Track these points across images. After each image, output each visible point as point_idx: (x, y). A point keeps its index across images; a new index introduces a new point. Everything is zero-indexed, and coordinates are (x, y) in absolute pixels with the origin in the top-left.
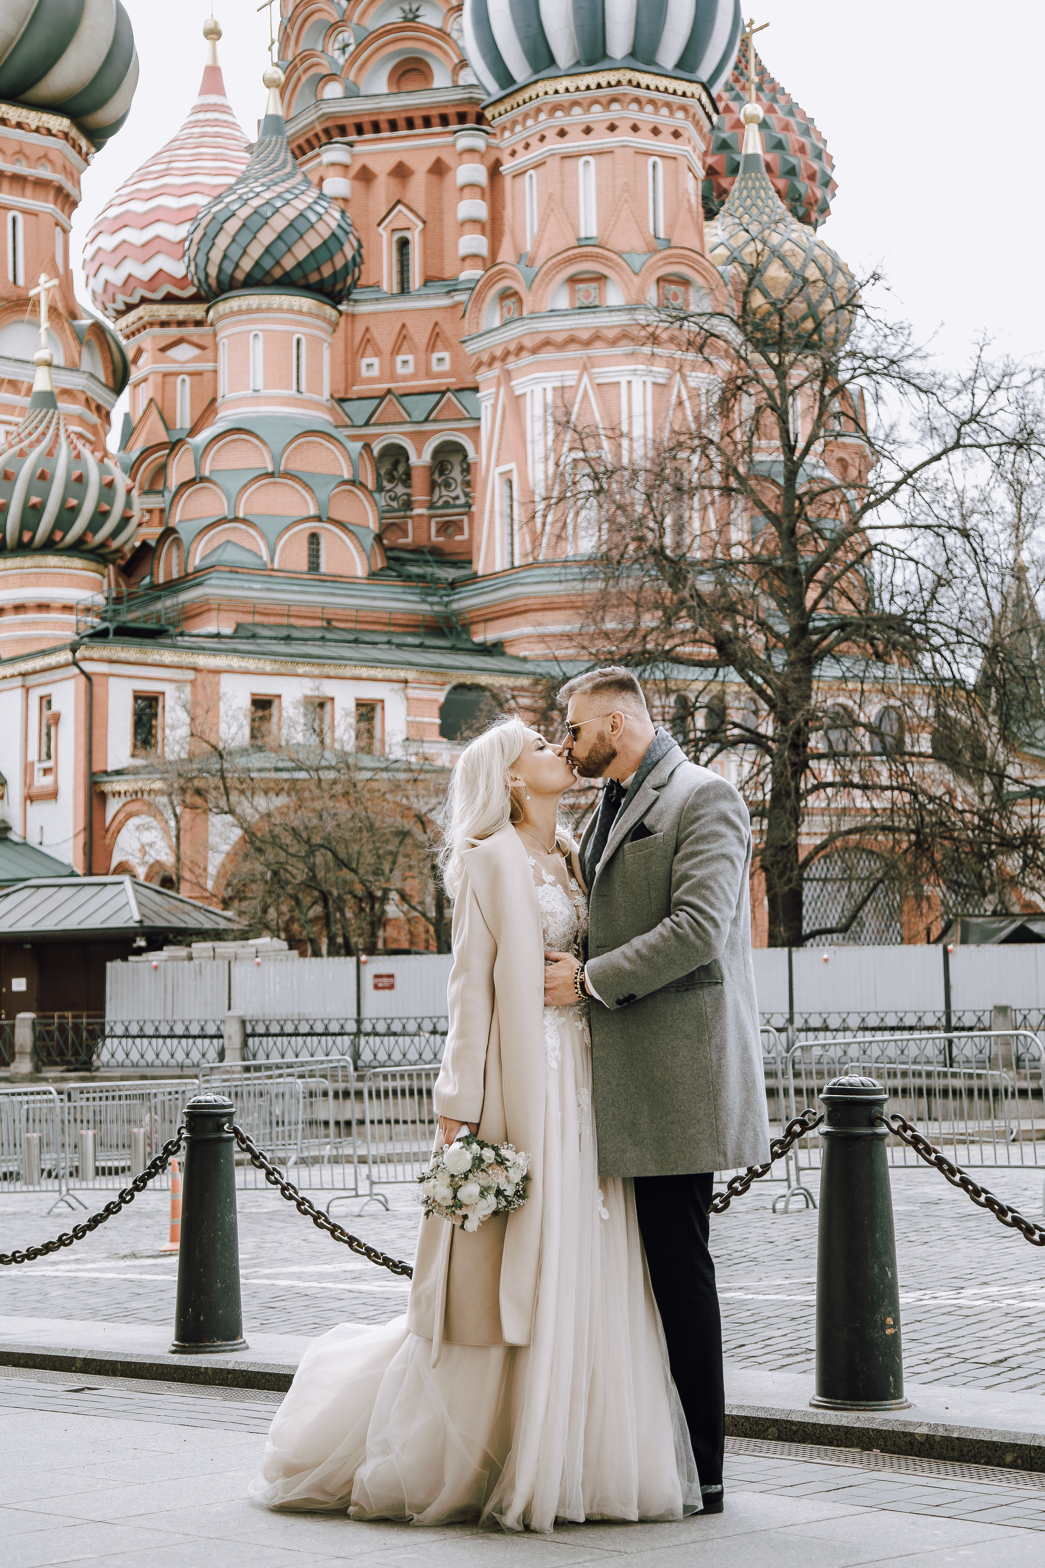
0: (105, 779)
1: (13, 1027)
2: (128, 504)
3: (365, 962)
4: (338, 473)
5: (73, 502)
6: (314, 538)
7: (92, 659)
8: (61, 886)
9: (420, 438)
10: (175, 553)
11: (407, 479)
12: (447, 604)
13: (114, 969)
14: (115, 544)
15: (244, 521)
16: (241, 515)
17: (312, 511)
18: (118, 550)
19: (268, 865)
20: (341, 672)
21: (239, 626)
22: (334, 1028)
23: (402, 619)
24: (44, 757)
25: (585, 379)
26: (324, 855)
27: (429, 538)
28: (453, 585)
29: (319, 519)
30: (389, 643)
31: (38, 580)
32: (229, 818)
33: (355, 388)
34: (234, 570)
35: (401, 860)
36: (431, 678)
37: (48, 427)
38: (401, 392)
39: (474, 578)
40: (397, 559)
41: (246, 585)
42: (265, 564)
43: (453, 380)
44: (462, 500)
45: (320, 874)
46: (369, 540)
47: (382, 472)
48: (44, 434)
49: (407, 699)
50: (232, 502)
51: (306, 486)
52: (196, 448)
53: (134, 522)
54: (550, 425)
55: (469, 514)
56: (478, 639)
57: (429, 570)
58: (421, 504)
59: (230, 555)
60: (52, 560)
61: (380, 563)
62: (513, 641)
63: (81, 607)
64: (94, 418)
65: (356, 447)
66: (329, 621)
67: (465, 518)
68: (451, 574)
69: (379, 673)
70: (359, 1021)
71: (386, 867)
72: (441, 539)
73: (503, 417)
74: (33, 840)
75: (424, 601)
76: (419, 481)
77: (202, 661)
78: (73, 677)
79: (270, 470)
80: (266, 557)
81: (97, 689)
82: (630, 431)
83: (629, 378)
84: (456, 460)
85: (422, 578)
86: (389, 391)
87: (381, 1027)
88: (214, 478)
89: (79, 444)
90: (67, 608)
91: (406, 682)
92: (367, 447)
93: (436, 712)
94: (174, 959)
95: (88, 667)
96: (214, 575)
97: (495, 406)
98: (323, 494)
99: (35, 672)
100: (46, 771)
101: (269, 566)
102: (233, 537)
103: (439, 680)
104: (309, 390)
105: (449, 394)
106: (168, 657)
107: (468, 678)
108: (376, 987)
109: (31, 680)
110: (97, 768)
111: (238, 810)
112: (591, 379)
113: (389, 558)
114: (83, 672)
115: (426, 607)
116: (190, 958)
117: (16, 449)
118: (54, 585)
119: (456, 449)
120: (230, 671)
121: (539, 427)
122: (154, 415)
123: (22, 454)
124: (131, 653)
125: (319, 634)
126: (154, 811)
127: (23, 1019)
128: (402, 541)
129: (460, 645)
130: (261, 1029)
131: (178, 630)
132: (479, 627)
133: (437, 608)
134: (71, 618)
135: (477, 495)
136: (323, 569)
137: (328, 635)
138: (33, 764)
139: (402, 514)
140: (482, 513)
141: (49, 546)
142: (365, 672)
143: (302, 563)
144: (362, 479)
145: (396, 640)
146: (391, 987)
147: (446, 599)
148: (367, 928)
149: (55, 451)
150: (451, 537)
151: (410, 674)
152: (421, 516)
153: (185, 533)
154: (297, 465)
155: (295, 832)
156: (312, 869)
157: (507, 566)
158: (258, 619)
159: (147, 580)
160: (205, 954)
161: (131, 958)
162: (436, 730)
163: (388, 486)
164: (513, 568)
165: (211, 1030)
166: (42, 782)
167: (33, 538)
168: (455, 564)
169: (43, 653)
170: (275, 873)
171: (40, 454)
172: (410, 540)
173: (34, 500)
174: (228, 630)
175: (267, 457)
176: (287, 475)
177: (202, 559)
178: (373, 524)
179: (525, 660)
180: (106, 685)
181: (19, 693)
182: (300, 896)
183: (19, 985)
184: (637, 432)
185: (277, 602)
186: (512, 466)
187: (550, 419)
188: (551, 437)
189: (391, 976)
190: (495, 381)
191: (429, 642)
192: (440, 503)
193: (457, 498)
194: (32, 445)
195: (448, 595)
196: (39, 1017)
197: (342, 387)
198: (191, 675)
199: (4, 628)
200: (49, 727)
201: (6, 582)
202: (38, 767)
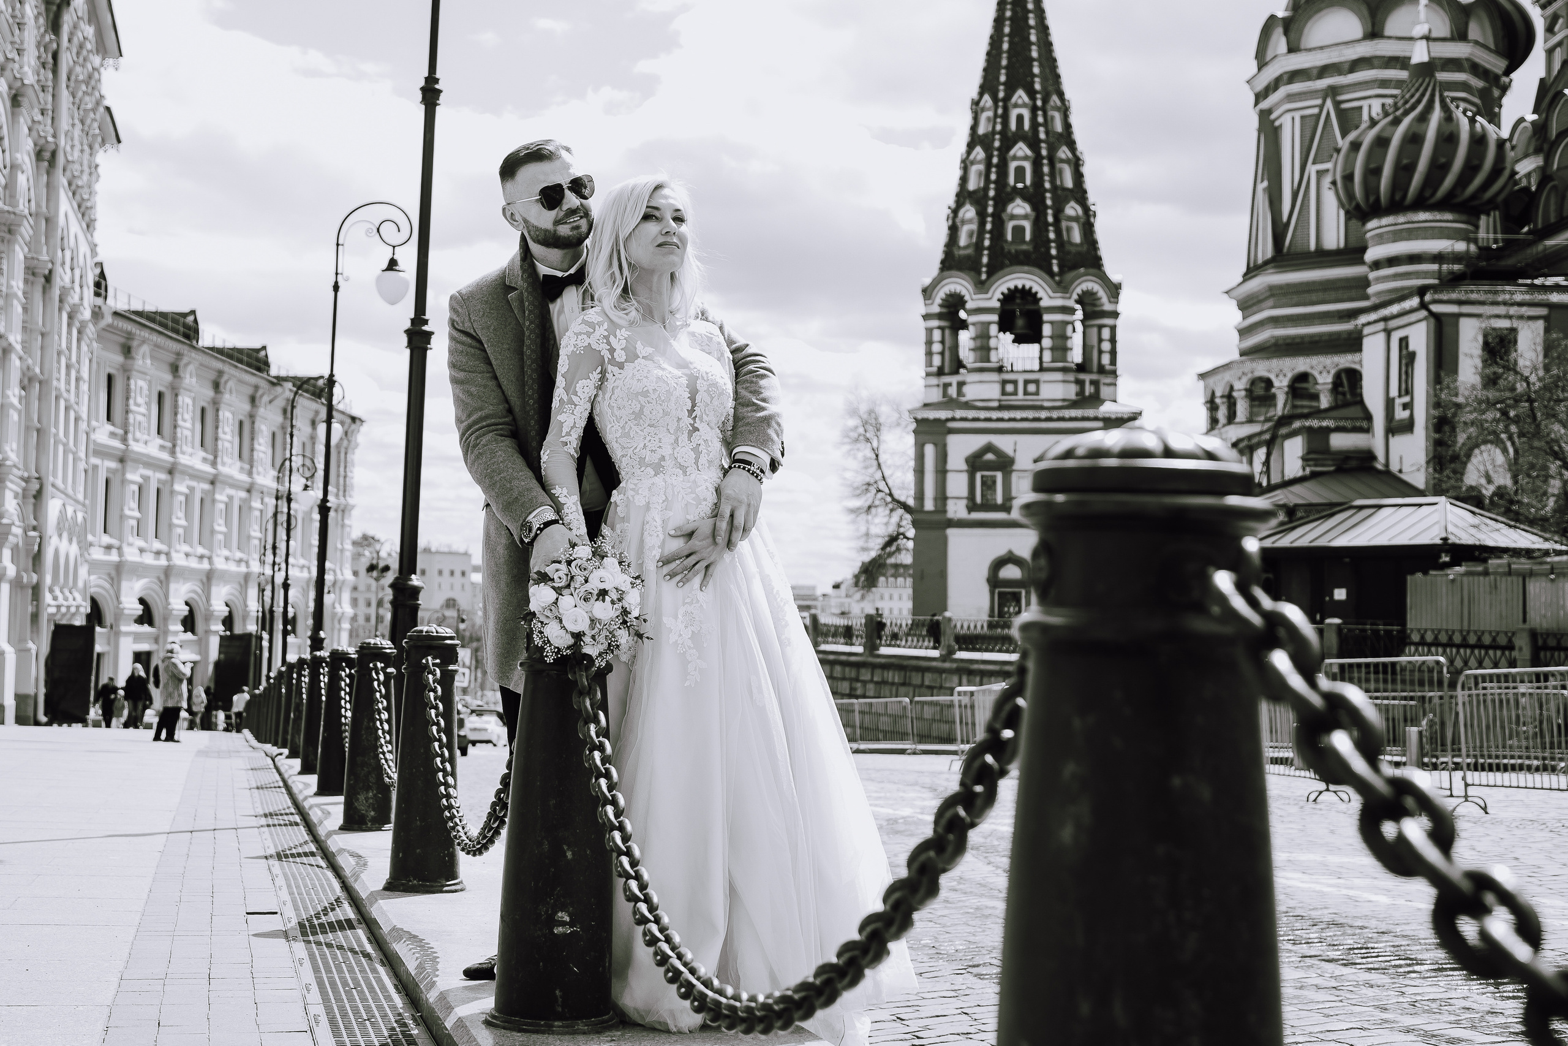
0: (1454, 411)
5: (1445, 160)
7: (1439, 302)
8: (1401, 506)
13: (1416, 581)
24: (1403, 393)
31: (1408, 235)
37: (1422, 96)
48: (1418, 102)
60: (1420, 217)
64: (1480, 84)
74: (1394, 467)
77: (1557, 298)
78: (1425, 318)
81: (1447, 330)
90: (1434, 259)
94: (1468, 574)
95: (1435, 308)
99: (1394, 317)
100: (1405, 406)
106: (1519, 295)
109: (1392, 324)
110: (1445, 402)
114: (1432, 314)
116: (1486, 573)
117: (1391, 117)
118: (1422, 239)
123: (1396, 121)
124: (1481, 294)
127: (1330, 625)
130: (1552, 642)
134: (1435, 267)
138: (1393, 399)
141: (1420, 203)
149: (1427, 118)
159: (1526, 229)
160: (1500, 570)
161: (1432, 572)
165: (1502, 640)
166: (1401, 414)
167: (1404, 197)
171: (1413, 120)
173: (1406, 160)
180: (1456, 325)
181: (1382, 336)
183: (1340, 594)
194: (1406, 113)
196: (1344, 623)
198: (1543, 311)
199: (1379, 280)
200: (1407, 365)
201: (1381, 239)
202: (1399, 402)
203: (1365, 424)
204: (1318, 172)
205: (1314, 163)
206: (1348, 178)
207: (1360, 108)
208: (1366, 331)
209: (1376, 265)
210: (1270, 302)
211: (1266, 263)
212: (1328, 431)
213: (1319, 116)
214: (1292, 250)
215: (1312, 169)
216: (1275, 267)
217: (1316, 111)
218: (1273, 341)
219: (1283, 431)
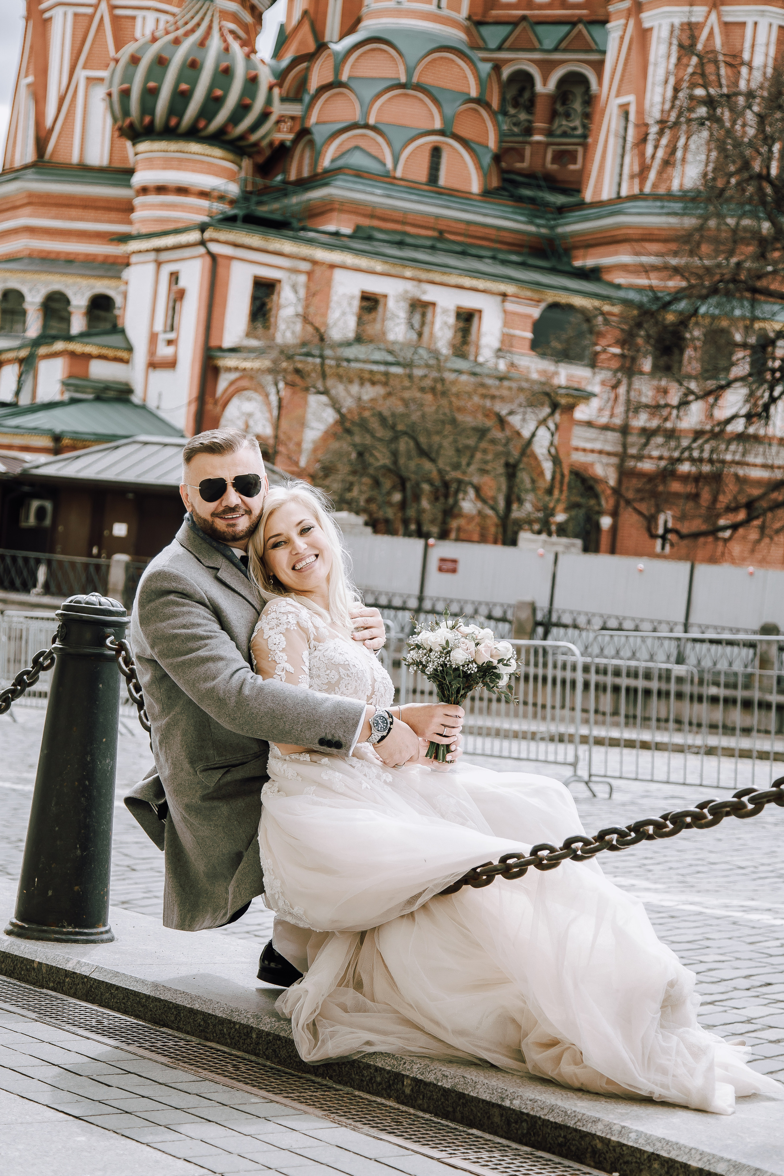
0: (219, 354)
1: (108, 567)
2: (269, 101)
3: (433, 546)
4: (466, 90)
5: (219, 92)
6: (436, 152)
7: (217, 241)
9: (547, 67)
10: (307, 154)
11: (530, 107)
12: (552, 228)
14: (254, 137)
15: (374, 128)
16: (372, 121)
17: (438, 125)
18: (256, 144)
19: (355, 445)
20: (445, 279)
21: (358, 229)
22: (397, 602)
23: (508, 237)
24: (168, 329)
25: (713, 17)
26: (407, 443)
27: (544, 165)
28: (561, 210)
29: (442, 133)
30: (494, 258)
31: (179, 164)
32: (324, 398)
33: (494, 12)
34: (359, 174)
35: (478, 456)
36: (529, 294)
37: (202, 19)
38: (535, 20)
39: (581, 205)
40: (512, 182)
41: (369, 189)
42: (388, 172)
43: (584, 12)
44: (579, 132)
45: (402, 461)
46: (487, 160)
47: (508, 96)
48: (198, 25)
49: (505, 312)
50: (365, 109)
51: (436, 101)
52: (336, 54)
53: (273, 118)
54: (675, 48)
55: (585, 146)
56: (578, 263)
57: (540, 194)
58: (541, 132)
59: (358, 160)
60: (195, 147)
61: (495, 183)
62: (610, 269)
63: (216, 194)
64: (248, 18)
65: (485, 68)
66: (441, 232)
67: (580, 149)
68: (560, 199)
69: (480, 284)
70: (421, 599)
71: (464, 462)
72: (555, 167)
73: (629, 48)
74: (152, 404)
75: (531, 223)
76: (541, 108)
77: (321, 255)
78: (201, 256)
79: (403, 79)
80: (389, 164)
81: (221, 270)
82: (751, 61)
83: (756, 19)
84: (578, 91)
85: (532, 200)
86: (524, 18)
87: (440, 607)
88: (352, 84)
89: (230, 38)
90: (204, 194)
91: (504, 295)
92: (497, 68)
93: (529, 326)
95: (215, 248)
96: (340, 177)
97: (622, 38)
98: (449, 110)
99: (167, 249)
100: (170, 342)
101: (392, 174)
102: (362, 143)
103: (536, 296)
104: (449, 7)
105: (580, 26)
106: (288, 247)
107: (564, 298)
108: (440, 570)
109: (164, 256)
110: (214, 343)
111: (333, 392)
112: (719, 16)
113: (505, 180)
114: (209, 253)
115: (532, 229)
117: (171, 37)
118: (194, 171)
119: (581, 80)
120: (343, 267)
121: (663, 49)
122: (306, 28)
123: (177, 42)
124: (255, 240)
125: (429, 243)
126: (260, 388)
127: (119, 560)
128: (519, 165)
129: (560, 267)
131: (301, 225)
132: (580, 252)
133: (543, 231)
134: (204, 203)
135: (593, 127)
136: (442, 181)
137: (439, 245)
138: (158, 334)
139: (520, 139)
140: (596, 142)
141: (193, 133)
142: (467, 282)
143: (421, 174)
144: (487, 98)
145: (501, 256)
146: (454, 571)
147: (552, 222)
148: (440, 516)
149: (207, 43)
150: (564, 165)
151: (510, 289)
152: (539, 143)
153: (319, 134)
154: (428, 80)
155: (383, 419)
156: (395, 454)
157: (614, 195)
158: (376, 223)
159: (279, 178)
162: (527, 344)
163: (512, 111)
164: (619, 197)
166: (164, 351)
167: (178, 124)
168: (565, 191)
169: (177, 231)
170: (360, 454)
171: (193, 44)
172: (525, 165)
173: (184, 86)
174: (347, 230)
175: (402, 69)
176: (419, 87)
177: (333, 161)
178: (492, 143)
179: (619, 287)
180: (228, 267)
181: (151, 268)
182: (382, 479)
183: (120, 530)
184: (758, 61)
185: (395, 209)
186: (630, 98)
187: (675, 42)
188: (673, 60)
189: (455, 561)
190: (625, 13)
191: (531, 261)
192: (559, 132)
193: (575, 129)
194: (187, 34)
195: (555, 219)
196: (133, 560)
197: (479, 10)
198: (305, 266)
199: (145, 206)
200: (175, 301)
201: (151, 163)
202: (163, 337)
203: (124, 355)
204: (89, 79)
205: (84, 67)
206: (125, 94)
207: (134, 18)
208: (134, 259)
209: (144, 190)
210: (28, 210)
211: (26, 167)
212: (88, 357)
213: (92, 17)
214: (54, 160)
215: (82, 74)
216: (37, 173)
217: (89, 10)
218: (28, 252)
219: (43, 350)
